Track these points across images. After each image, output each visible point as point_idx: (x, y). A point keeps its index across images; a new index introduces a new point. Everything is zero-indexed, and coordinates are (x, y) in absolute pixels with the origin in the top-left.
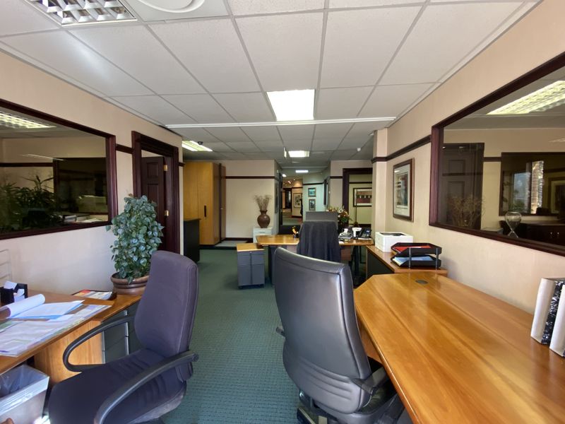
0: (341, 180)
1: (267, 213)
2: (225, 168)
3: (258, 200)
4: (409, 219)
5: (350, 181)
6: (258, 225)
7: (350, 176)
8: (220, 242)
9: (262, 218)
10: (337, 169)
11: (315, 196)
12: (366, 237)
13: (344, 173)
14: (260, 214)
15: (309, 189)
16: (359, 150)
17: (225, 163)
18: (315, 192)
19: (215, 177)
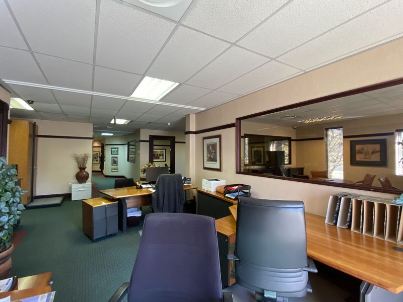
0: (148, 143)
1: (86, 170)
2: (38, 126)
3: (77, 159)
4: (220, 170)
5: (154, 144)
6: (76, 181)
7: (154, 140)
8: (32, 201)
9: (80, 174)
10: (145, 135)
11: (117, 154)
12: (188, 183)
13: (150, 138)
14: (79, 170)
15: (112, 148)
16: (169, 124)
17: (38, 122)
18: (117, 151)
19: (30, 136)
